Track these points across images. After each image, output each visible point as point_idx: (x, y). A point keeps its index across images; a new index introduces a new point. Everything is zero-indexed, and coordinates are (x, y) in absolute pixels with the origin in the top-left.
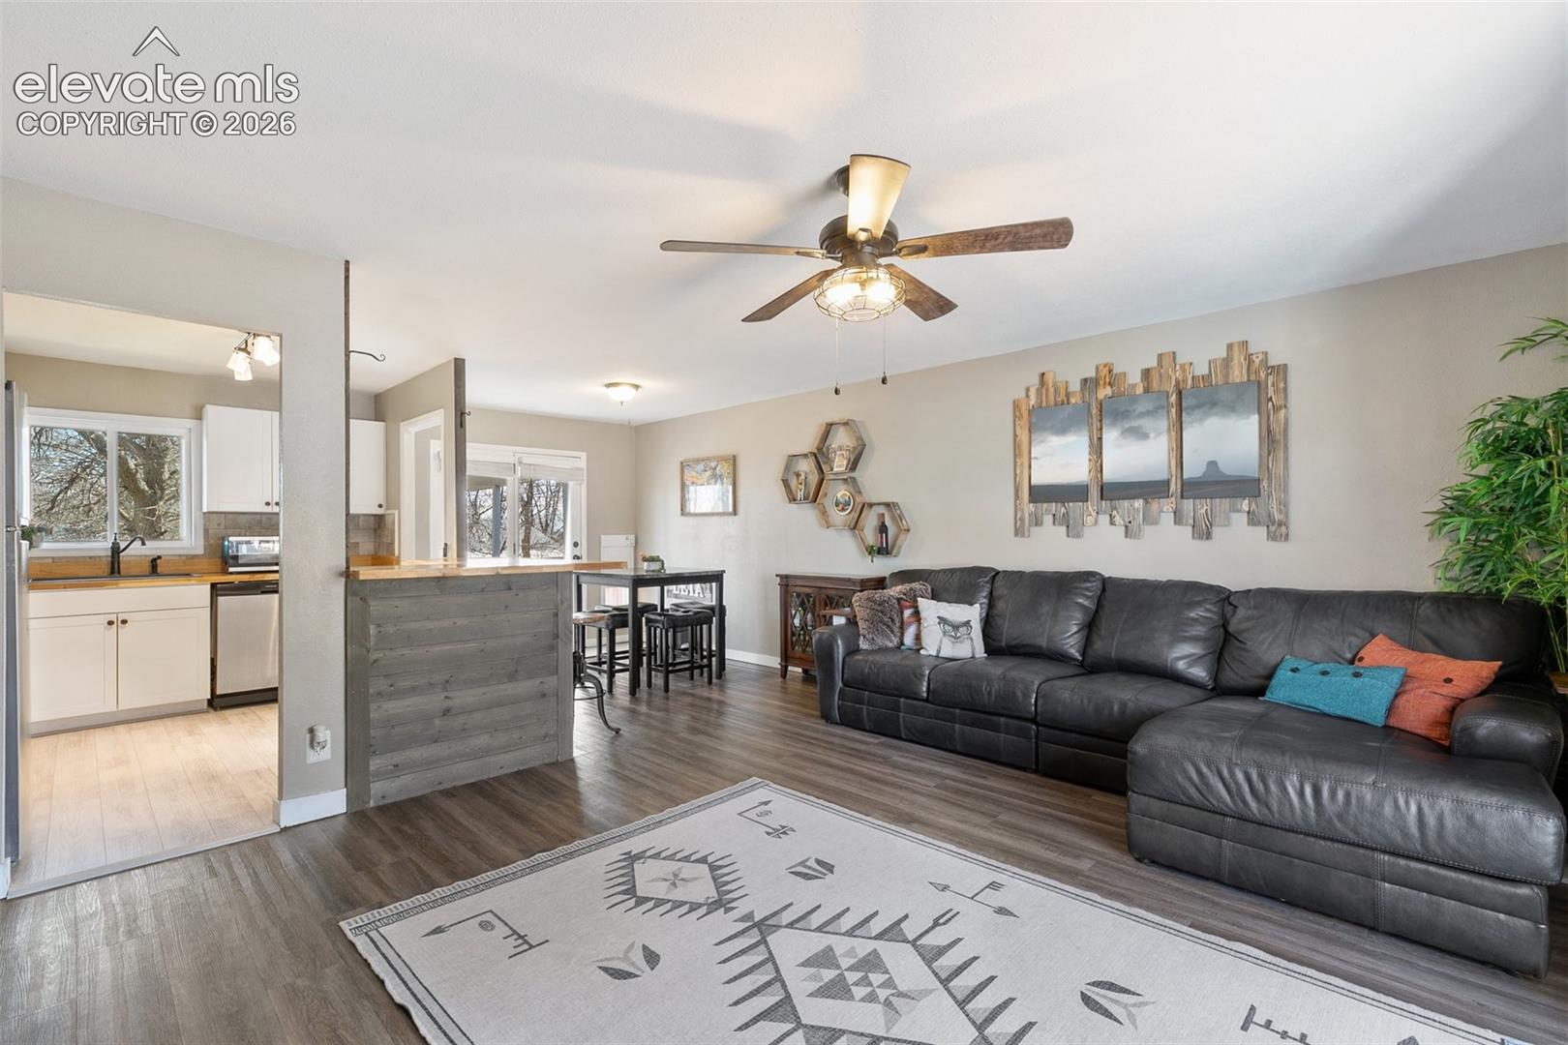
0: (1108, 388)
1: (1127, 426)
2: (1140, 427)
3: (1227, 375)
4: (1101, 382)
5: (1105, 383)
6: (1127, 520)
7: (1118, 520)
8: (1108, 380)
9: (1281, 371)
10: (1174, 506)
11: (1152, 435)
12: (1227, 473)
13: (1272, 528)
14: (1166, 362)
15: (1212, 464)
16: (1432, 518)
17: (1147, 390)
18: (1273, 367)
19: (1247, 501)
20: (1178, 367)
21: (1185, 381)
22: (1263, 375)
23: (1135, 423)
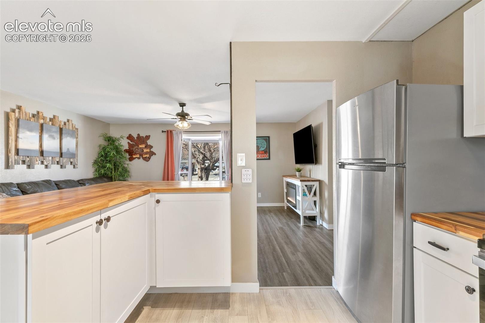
0: (42, 120)
1: (50, 134)
2: (53, 135)
3: (69, 127)
4: (40, 117)
5: (41, 118)
6: (48, 163)
7: (45, 163)
8: (42, 118)
9: (77, 129)
10: (59, 159)
11: (56, 139)
12: (71, 152)
13: (75, 166)
14: (57, 118)
15: (68, 149)
16: (93, 164)
17: (52, 124)
18: (76, 128)
19: (72, 159)
20: (59, 121)
21: (61, 125)
22: (75, 129)
23: (52, 134)
